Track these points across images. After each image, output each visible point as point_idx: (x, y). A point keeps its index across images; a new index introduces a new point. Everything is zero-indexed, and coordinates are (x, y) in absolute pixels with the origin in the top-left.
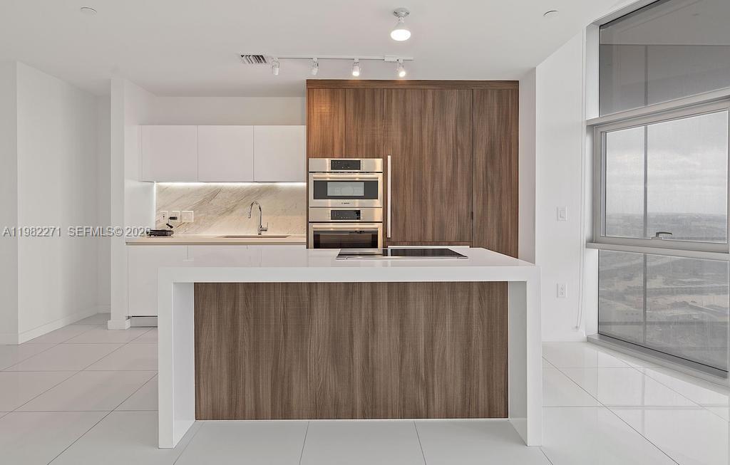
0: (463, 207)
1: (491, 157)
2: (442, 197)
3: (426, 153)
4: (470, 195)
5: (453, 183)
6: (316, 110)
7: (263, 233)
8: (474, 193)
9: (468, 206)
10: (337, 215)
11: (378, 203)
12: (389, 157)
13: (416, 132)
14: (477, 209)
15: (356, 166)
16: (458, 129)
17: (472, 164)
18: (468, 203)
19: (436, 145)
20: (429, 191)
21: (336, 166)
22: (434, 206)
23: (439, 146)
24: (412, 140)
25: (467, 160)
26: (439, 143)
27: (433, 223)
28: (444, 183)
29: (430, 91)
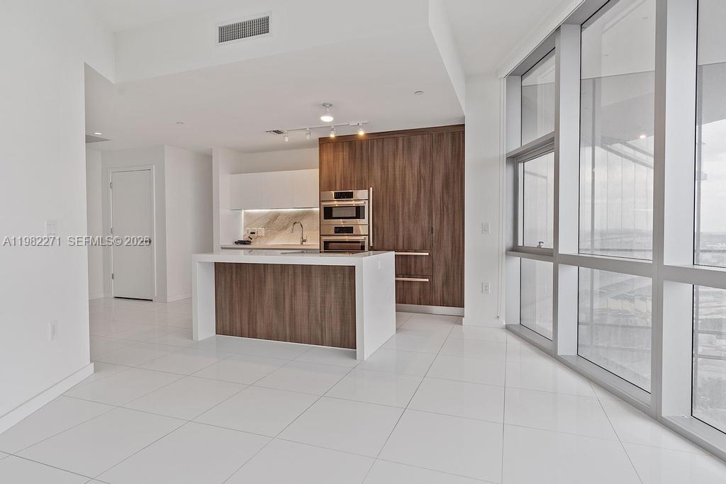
0: (425, 223)
1: (446, 185)
2: (409, 217)
3: (398, 185)
4: (430, 215)
5: (417, 204)
6: (325, 157)
7: (304, 243)
8: (434, 213)
9: (429, 223)
10: (339, 230)
11: (365, 221)
12: (371, 188)
13: (390, 169)
14: (436, 225)
15: (350, 195)
16: (421, 165)
17: (432, 191)
18: (429, 220)
19: (405, 177)
20: (400, 212)
21: (338, 196)
22: (403, 223)
23: (407, 179)
24: (388, 175)
25: (428, 189)
26: (407, 176)
27: (403, 236)
28: (411, 206)
29: (401, 138)
